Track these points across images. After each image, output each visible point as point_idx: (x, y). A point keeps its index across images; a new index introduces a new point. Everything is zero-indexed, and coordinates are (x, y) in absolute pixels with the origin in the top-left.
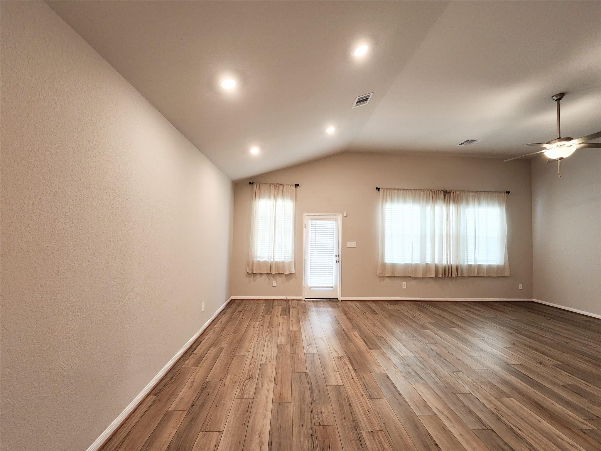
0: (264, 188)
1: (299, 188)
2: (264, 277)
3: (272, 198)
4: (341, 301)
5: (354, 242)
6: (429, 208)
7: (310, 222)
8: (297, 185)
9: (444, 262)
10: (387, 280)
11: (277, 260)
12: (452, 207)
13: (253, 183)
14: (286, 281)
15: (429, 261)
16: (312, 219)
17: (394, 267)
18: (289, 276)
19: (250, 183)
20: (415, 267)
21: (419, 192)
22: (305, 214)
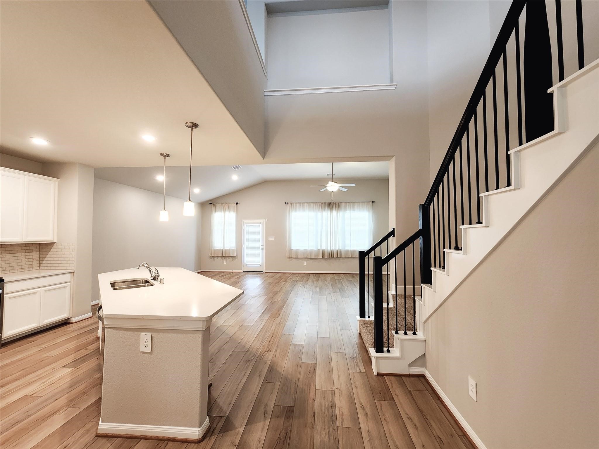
0: (218, 205)
1: (238, 205)
2: (220, 258)
3: (222, 211)
4: (265, 273)
5: (272, 237)
6: (319, 214)
7: (246, 225)
8: (237, 203)
9: (329, 249)
10: (294, 260)
11: (226, 248)
12: (334, 212)
13: (211, 203)
14: (232, 260)
15: (319, 248)
16: (246, 223)
17: (297, 251)
18: (233, 257)
19: (210, 203)
20: (311, 252)
21: (313, 204)
22: (242, 220)
